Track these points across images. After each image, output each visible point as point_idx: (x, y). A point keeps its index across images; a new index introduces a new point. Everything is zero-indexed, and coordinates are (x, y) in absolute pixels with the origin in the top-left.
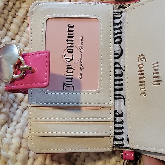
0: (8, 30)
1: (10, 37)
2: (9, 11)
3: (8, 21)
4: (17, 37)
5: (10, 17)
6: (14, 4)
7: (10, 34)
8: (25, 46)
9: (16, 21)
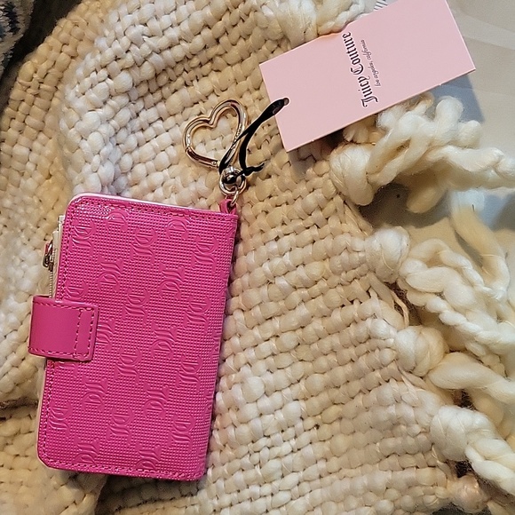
0: (163, 99)
1: (159, 113)
2: (184, 70)
3: (174, 85)
4: (170, 121)
5: (180, 81)
6: (201, 65)
7: (161, 106)
8: (172, 145)
9: (184, 92)
